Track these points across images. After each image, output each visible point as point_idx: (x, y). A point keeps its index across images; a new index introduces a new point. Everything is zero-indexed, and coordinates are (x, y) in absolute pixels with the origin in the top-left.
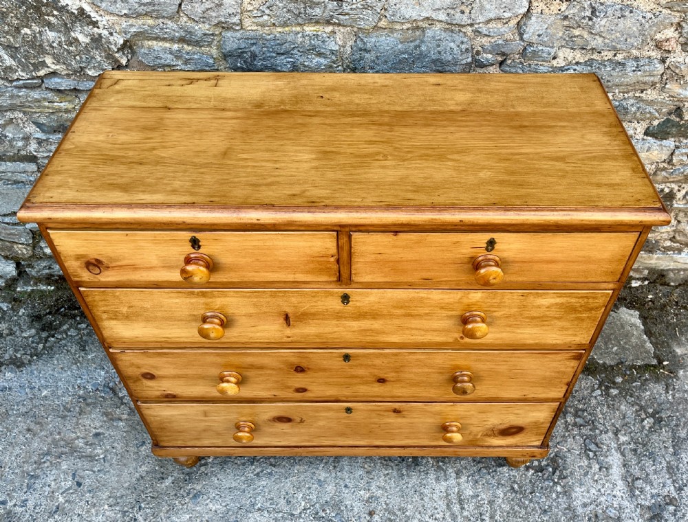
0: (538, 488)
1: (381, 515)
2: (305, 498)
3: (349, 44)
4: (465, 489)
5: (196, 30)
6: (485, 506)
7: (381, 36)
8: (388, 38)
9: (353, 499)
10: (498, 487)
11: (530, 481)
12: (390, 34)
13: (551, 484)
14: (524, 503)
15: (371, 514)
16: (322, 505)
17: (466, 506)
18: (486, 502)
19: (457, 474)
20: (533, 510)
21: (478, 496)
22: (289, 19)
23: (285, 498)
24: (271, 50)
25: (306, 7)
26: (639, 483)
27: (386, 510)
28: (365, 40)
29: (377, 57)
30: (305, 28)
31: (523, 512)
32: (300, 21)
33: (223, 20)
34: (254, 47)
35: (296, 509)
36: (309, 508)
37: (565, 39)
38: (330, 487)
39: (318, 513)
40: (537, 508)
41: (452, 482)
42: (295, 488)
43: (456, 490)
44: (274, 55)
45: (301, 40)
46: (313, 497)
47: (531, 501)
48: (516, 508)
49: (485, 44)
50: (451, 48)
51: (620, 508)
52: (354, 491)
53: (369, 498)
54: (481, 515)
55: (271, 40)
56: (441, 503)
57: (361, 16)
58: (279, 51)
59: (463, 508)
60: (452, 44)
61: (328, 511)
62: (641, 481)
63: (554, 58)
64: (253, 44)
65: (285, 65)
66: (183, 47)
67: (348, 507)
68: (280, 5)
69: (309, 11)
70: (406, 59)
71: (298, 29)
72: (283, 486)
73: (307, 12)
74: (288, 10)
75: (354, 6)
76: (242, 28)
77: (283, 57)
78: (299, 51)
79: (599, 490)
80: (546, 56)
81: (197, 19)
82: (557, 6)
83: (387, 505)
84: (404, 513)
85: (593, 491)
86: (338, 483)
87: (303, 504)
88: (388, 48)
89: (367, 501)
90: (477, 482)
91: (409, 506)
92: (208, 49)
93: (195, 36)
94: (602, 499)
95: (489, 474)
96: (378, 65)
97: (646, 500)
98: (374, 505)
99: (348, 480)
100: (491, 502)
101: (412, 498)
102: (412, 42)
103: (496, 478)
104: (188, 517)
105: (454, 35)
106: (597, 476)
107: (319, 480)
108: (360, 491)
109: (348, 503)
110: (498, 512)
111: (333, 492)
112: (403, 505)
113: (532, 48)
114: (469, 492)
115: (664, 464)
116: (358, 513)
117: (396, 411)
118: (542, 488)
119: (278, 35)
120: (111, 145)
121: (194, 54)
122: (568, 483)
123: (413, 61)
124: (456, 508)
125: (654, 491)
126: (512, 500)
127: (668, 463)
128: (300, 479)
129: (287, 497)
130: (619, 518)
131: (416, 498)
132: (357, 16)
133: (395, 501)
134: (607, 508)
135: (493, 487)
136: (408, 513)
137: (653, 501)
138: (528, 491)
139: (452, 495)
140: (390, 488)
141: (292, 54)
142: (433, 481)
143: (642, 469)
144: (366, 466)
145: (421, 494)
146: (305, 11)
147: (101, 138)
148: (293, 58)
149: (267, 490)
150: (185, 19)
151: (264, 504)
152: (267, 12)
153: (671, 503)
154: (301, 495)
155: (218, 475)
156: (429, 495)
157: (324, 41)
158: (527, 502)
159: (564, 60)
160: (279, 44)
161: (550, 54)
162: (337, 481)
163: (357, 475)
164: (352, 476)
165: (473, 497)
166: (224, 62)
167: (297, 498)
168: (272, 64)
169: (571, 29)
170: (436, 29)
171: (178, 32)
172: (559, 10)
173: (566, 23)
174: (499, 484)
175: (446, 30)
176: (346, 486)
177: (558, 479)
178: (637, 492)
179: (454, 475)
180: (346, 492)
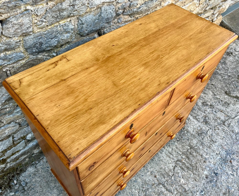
1: (158, 175)
3: (76, 23)
4: (169, 150)
5: (12, 42)
6: (176, 150)
7: (87, 16)
8: (90, 16)
9: (148, 177)
10: (175, 143)
11: (179, 135)
12: (90, 14)
13: (183, 132)
14: (183, 142)
15: (155, 177)
16: (142, 187)
17: (173, 154)
18: (176, 149)
19: (164, 148)
20: (186, 142)
21: (173, 149)
22: (53, 21)
23: (131, 195)
24: (48, 38)
25: (60, 13)
26: (197, 117)
27: (157, 172)
28: (82, 19)
29: (87, 25)
30: (60, 23)
31: (184, 144)
32: (58, 20)
33: (25, 32)
34: (41, 39)
35: (136, 195)
36: (139, 191)
38: (139, 180)
39: (143, 190)
40: (186, 140)
41: (165, 150)
42: (130, 190)
43: (167, 152)
44: (50, 40)
45: (59, 29)
46: (137, 187)
47: (183, 140)
48: (183, 144)
49: (119, 6)
50: (110, 12)
51: (199, 126)
52: (146, 175)
53: (151, 173)
55: (47, 33)
56: (168, 158)
57: (81, 9)
58: (52, 37)
59: (173, 155)
60: (110, 10)
61: (145, 187)
62: (197, 116)
64: (40, 39)
65: (55, 43)
66: (6, 53)
67: (148, 180)
68: (49, 15)
69: (62, 14)
70: (98, 22)
71: (57, 24)
72: (127, 192)
73: (61, 14)
74: (53, 17)
75: (79, 6)
76: (33, 33)
77: (53, 39)
78: (60, 34)
79: (192, 125)
80: (136, 5)
81: (11, 36)
83: (156, 171)
84: (162, 169)
85: (192, 126)
86: (140, 177)
87: (136, 191)
88: (90, 20)
89: (151, 175)
90: (169, 146)
91: (162, 166)
92: (18, 49)
93: (12, 45)
94: (195, 127)
96: (88, 28)
97: (201, 120)
98: (154, 174)
99: (141, 174)
100: (177, 148)
102: (97, 14)
103: (172, 141)
105: (110, 6)
106: (189, 122)
107: (134, 181)
108: (147, 173)
109: (147, 179)
110: (180, 149)
111: (141, 180)
112: (160, 167)
113: (132, 3)
114: (170, 150)
115: (197, 109)
116: (152, 180)
118: (183, 135)
119: (49, 30)
120: (65, 110)
121: (12, 54)
122: (186, 129)
123: (100, 22)
124: (171, 156)
125: (201, 117)
126: (180, 143)
127: (197, 108)
128: (129, 185)
129: (131, 194)
130: (201, 128)
131: (161, 162)
132: (79, 10)
133: (157, 168)
134: (197, 128)
135: (174, 144)
137: (203, 119)
138: (181, 138)
139: (168, 154)
140: (153, 166)
141: (57, 36)
142: (161, 154)
143: (195, 114)
145: (161, 160)
146: (60, 15)
147: (56, 109)
148: (57, 38)
150: (5, 38)
152: (44, 20)
153: (206, 117)
154: (134, 190)
156: (163, 159)
157: (68, 26)
158: (183, 141)
160: (51, 34)
162: (139, 177)
163: (142, 170)
164: (141, 172)
166: (26, 52)
167: (134, 191)
168: (50, 44)
170: (105, 6)
171: (3, 47)
174: (174, 142)
175: (108, 5)
176: (143, 176)
177: (184, 130)
178: (199, 120)
179: (163, 149)
180: (144, 177)
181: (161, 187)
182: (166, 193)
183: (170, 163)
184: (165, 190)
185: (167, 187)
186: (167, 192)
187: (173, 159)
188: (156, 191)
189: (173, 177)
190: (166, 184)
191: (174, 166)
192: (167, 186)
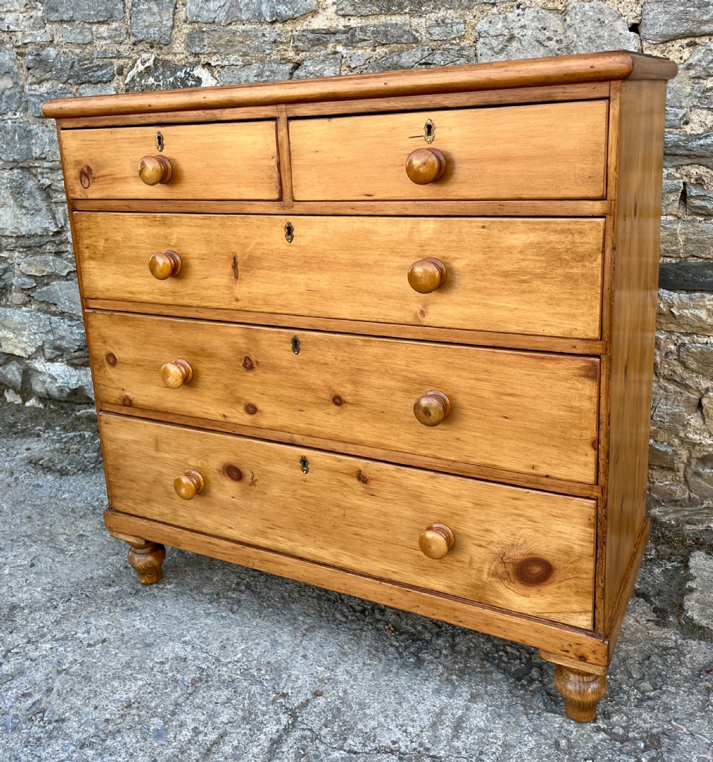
0: (602, 757)
1: (329, 700)
2: (246, 651)
4: (475, 717)
6: (495, 746)
9: (304, 671)
10: (531, 734)
11: (595, 746)
13: (632, 760)
15: (317, 694)
16: (260, 664)
17: (463, 736)
18: (499, 743)
19: (473, 697)
21: (490, 731)
23: (221, 642)
27: (340, 698)
35: (227, 657)
36: (243, 662)
37: (696, 97)
38: (284, 651)
41: (460, 702)
42: (240, 638)
43: (460, 713)
46: (256, 654)
52: (311, 665)
53: (326, 678)
54: (482, 753)
56: (426, 718)
59: (456, 736)
61: (263, 672)
63: (687, 123)
67: (293, 677)
72: (229, 632)
80: (673, 118)
82: (677, 53)
83: (346, 693)
84: (363, 709)
86: (296, 651)
87: (239, 655)
89: (321, 681)
90: (499, 716)
91: (376, 705)
95: (527, 714)
98: (328, 687)
99: (311, 652)
100: (508, 746)
101: (386, 697)
103: (536, 722)
104: (107, 622)
107: (276, 641)
108: (320, 667)
109: (295, 672)
111: (285, 658)
112: (367, 701)
114: (478, 723)
116: (300, 687)
117: (362, 478)
124: (445, 731)
126: (547, 756)
128: (254, 632)
129: (225, 642)
131: (392, 700)
133: (356, 694)
135: (522, 731)
136: (368, 711)
139: (450, 716)
140: (363, 679)
142: (430, 691)
144: (346, 647)
145: (402, 698)
149: (207, 629)
151: (195, 639)
154: (243, 647)
155: (167, 601)
156: (412, 702)
159: (701, 126)
161: (676, 115)
162: (297, 649)
163: (326, 651)
164: (320, 649)
165: (480, 730)
167: (236, 648)
169: (701, 81)
172: (681, 58)
173: (692, 73)
174: (535, 731)
176: (305, 656)
179: (466, 696)
180: (302, 662)
181: (279, 720)
182: (261, 742)
183: (405, 731)
184: (275, 737)
185: (286, 740)
186: (267, 744)
187: (435, 740)
188: (260, 707)
189: (342, 752)
190: (298, 734)
191: (400, 748)
192: (290, 741)
